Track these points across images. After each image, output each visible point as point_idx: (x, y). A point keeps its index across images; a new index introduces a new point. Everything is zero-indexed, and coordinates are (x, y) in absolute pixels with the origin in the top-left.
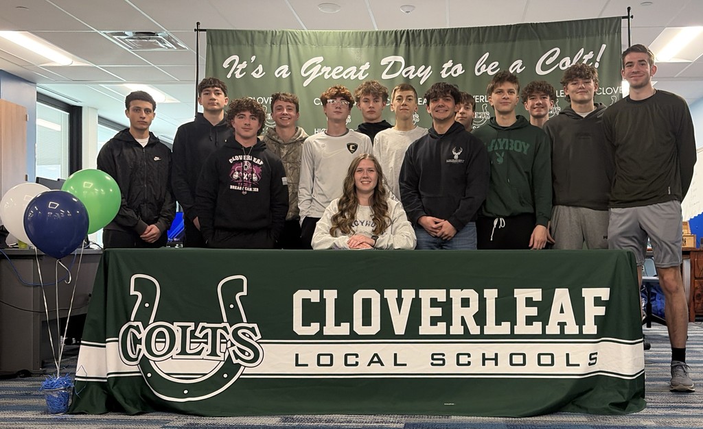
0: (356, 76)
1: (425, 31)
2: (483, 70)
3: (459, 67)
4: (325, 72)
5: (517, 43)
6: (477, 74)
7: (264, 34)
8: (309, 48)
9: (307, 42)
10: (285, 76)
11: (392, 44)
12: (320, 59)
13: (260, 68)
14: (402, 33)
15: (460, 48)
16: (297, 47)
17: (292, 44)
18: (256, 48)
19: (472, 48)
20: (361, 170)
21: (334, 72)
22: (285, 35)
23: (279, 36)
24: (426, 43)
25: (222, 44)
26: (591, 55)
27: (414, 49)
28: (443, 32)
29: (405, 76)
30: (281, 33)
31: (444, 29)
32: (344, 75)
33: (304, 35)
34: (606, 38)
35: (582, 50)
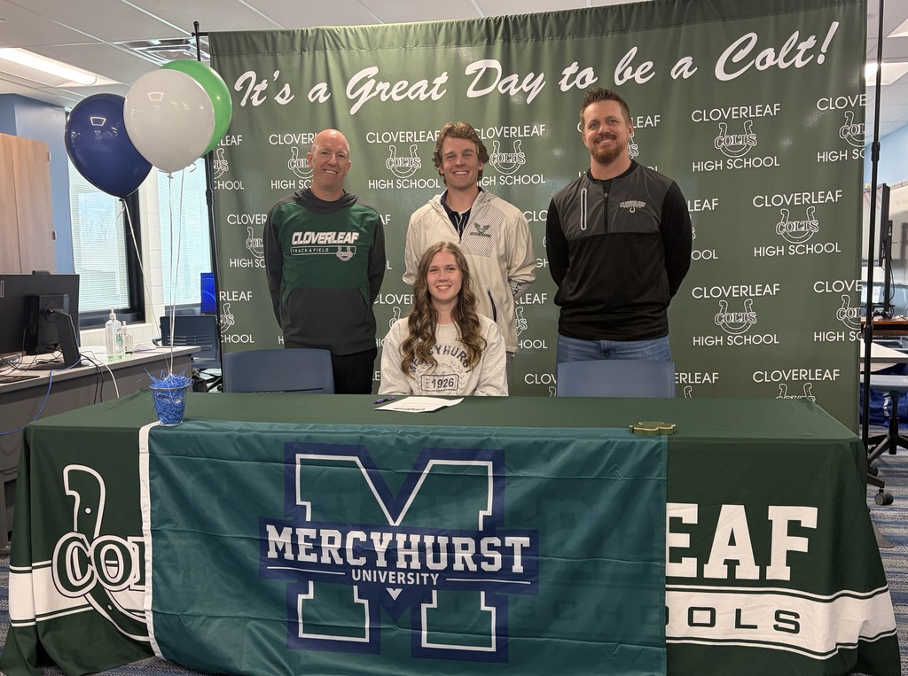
0: (428, 95)
1: (534, 17)
2: (627, 76)
3: (589, 72)
4: (381, 91)
5: (684, 27)
6: (618, 82)
7: (290, 34)
8: (357, 54)
9: (353, 45)
10: (323, 99)
11: (482, 39)
12: (373, 71)
13: (287, 88)
14: (497, 22)
15: (590, 41)
16: (339, 53)
17: (332, 49)
18: (280, 57)
19: (609, 40)
20: (436, 270)
21: (395, 90)
22: (320, 34)
23: (312, 37)
24: (536, 36)
25: (231, 55)
26: (811, 42)
27: (517, 47)
28: (560, 18)
29: (503, 92)
30: (315, 32)
31: (564, 12)
32: (409, 93)
33: (349, 33)
34: (840, 10)
35: (796, 35)
